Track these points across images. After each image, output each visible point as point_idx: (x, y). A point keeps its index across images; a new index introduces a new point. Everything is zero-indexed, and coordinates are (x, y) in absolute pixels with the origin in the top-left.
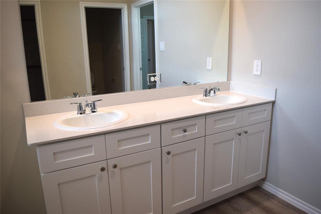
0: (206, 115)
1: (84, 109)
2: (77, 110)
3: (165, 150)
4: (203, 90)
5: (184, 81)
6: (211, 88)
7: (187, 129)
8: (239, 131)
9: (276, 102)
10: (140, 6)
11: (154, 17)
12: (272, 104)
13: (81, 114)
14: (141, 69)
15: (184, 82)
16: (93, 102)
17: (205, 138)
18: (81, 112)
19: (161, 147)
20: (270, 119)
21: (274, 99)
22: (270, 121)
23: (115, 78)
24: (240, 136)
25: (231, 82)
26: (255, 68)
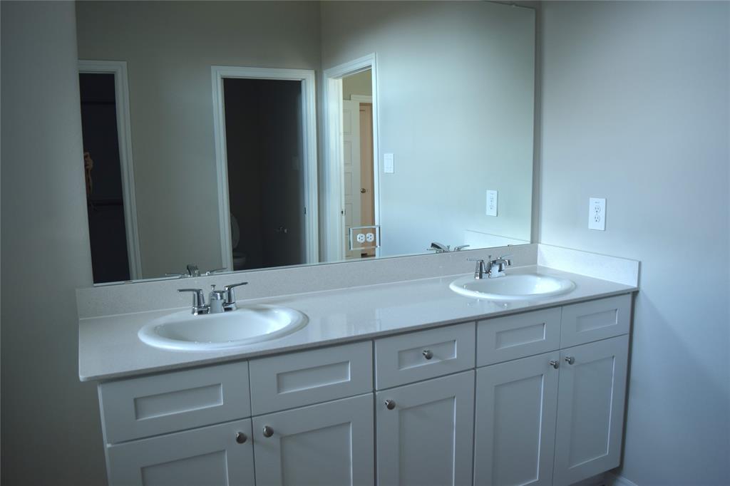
0: (477, 320)
1: (207, 302)
2: (192, 304)
3: (384, 398)
4: (474, 264)
5: (434, 242)
6: (493, 259)
7: (433, 351)
8: (554, 358)
9: (641, 292)
10: (345, 74)
11: (371, 99)
12: (630, 296)
13: (200, 313)
14: (342, 212)
15: (433, 245)
16: (227, 289)
17: (476, 372)
18: (200, 310)
19: (374, 391)
20: (628, 331)
21: (635, 286)
22: (628, 336)
23: (286, 231)
24: (557, 370)
25: (539, 245)
26: (592, 214)
